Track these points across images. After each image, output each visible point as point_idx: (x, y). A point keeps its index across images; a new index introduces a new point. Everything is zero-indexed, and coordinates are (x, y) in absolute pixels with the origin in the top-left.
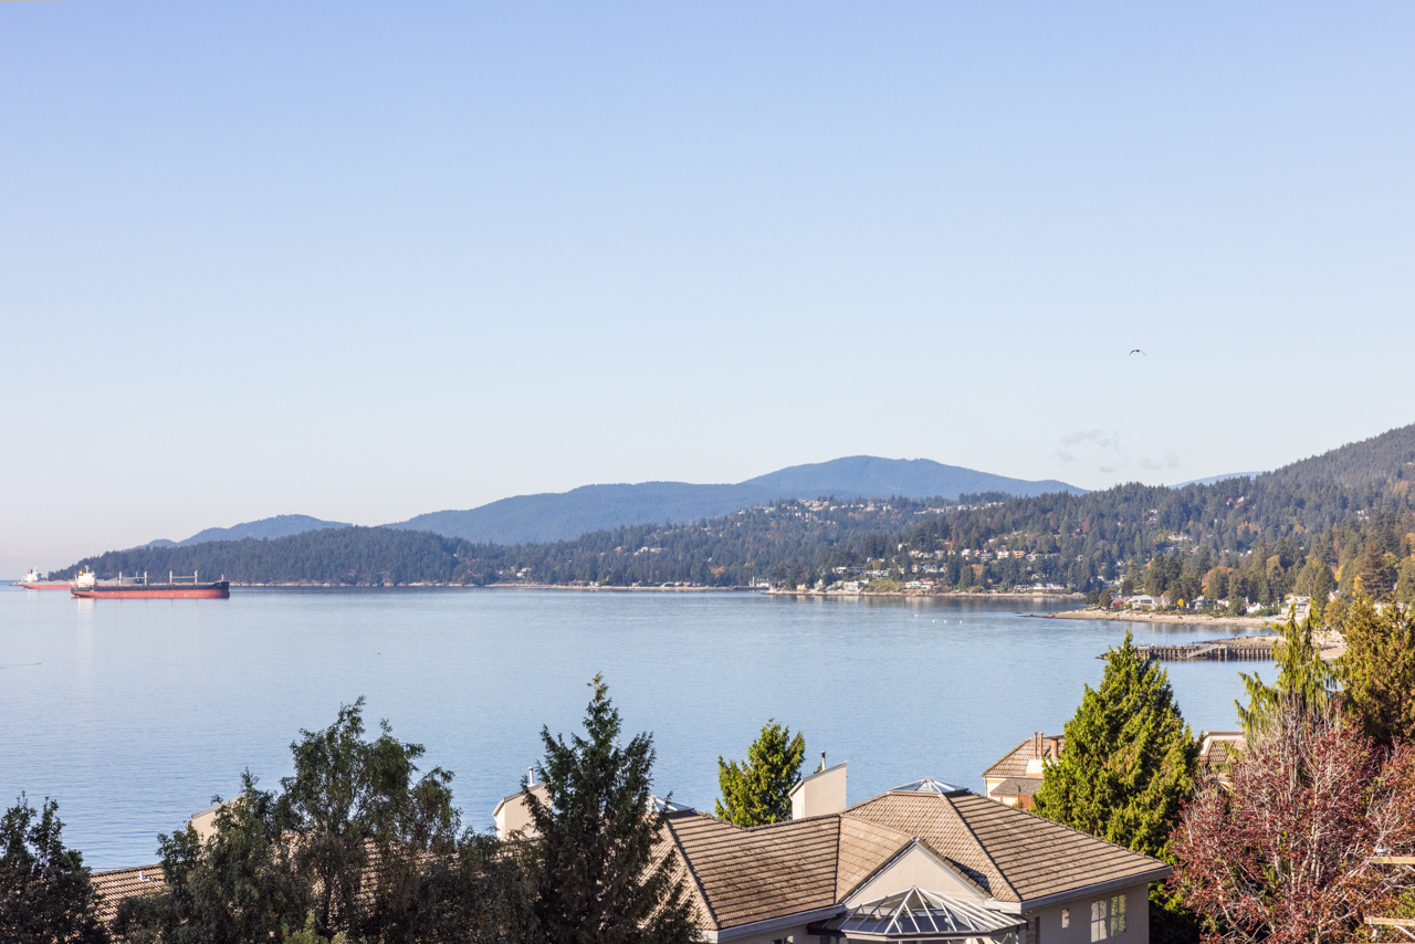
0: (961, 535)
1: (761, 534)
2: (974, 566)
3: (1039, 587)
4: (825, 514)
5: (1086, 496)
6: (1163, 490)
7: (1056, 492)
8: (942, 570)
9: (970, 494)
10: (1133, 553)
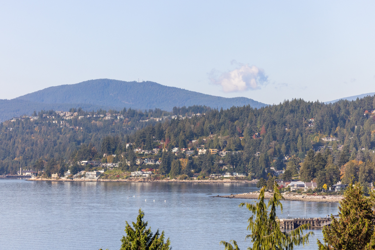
0: (172, 137)
1: (27, 136)
2: (181, 160)
3: (228, 175)
4: (75, 122)
5: (263, 109)
6: (318, 105)
7: (241, 105)
8: (158, 163)
9: (181, 107)
10: (296, 151)
